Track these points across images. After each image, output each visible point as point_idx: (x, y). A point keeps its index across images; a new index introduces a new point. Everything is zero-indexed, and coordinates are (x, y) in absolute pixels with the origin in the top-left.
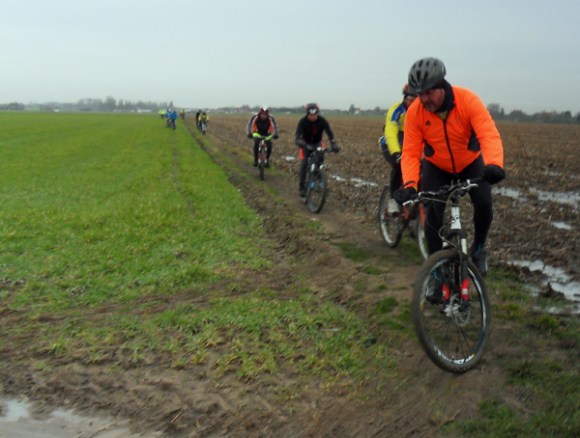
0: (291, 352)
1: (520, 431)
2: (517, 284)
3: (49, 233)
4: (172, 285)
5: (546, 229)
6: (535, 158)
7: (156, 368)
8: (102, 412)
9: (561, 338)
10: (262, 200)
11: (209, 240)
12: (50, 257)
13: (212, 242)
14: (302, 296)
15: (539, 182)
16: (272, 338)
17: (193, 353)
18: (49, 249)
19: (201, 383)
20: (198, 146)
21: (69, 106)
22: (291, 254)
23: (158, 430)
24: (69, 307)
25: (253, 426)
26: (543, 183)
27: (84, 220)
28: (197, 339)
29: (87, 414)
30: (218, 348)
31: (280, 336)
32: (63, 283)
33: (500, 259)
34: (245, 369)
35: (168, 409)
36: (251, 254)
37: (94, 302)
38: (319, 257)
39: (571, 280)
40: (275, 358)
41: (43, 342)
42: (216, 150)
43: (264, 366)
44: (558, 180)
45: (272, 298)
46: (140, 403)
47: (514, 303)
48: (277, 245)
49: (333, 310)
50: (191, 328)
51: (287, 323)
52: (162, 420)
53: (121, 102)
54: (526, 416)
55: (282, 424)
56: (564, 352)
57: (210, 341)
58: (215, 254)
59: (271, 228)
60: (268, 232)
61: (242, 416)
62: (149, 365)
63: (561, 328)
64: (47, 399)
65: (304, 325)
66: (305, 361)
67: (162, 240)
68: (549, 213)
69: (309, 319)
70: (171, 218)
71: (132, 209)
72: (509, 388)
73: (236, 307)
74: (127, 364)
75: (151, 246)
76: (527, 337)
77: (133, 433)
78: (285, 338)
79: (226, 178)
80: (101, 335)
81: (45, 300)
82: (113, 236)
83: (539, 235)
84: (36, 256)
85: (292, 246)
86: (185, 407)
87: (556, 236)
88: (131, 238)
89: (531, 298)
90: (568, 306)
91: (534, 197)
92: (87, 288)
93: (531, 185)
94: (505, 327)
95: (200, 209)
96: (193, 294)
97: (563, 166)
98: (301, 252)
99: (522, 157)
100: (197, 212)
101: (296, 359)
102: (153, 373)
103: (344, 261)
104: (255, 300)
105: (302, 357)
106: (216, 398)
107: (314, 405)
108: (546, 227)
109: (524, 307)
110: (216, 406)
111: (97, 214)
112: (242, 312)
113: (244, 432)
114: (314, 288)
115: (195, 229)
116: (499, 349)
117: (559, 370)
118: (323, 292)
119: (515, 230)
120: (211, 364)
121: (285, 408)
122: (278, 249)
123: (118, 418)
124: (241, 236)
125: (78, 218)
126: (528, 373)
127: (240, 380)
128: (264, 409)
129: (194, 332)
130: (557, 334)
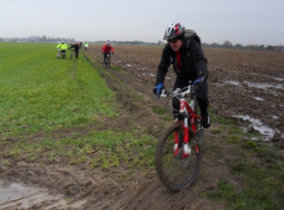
0: (127, 157)
1: (237, 197)
2: (237, 126)
3: (12, 99)
4: (70, 124)
5: (251, 100)
6: (247, 67)
7: (62, 164)
8: (35, 185)
9: (257, 152)
10: (115, 85)
11: (89, 103)
12: (12, 111)
13: (90, 104)
14: (133, 131)
15: (248, 78)
16: (118, 150)
17: (80, 157)
18: (12, 107)
19: (83, 172)
20: (86, 59)
21: (24, 39)
22: (129, 110)
23: (61, 194)
24: (21, 134)
25: (107, 192)
26: (250, 79)
27: (30, 93)
28: (82, 151)
29: (27, 186)
30: (91, 155)
31: (121, 149)
32: (18, 123)
33: (229, 114)
34: (104, 165)
35: (67, 183)
36: (109, 110)
37: (32, 132)
38: (142, 112)
39: (263, 125)
40: (119, 160)
41: (7, 151)
42: (94, 61)
43: (114, 164)
44: (257, 77)
45: (119, 131)
46: (53, 181)
47: (235, 135)
48: (122, 106)
49: (148, 137)
50: (79, 145)
51: (125, 143)
52: (63, 189)
53: (49, 38)
54: (240, 189)
55: (121, 192)
56: (259, 159)
57: (88, 151)
58: (91, 110)
59: (119, 98)
60: (118, 100)
61: (102, 188)
62: (58, 163)
63: (258, 147)
64: (8, 178)
65: (134, 144)
66: (133, 162)
67: (66, 103)
68: (253, 93)
69: (136, 141)
70: (71, 93)
71: (53, 88)
72: (232, 176)
73: (101, 135)
74: (48, 162)
75: (61, 106)
76: (241, 151)
77: (49, 195)
78: (124, 150)
79: (99, 74)
80: (35, 148)
81: (9, 131)
82: (43, 101)
83: (248, 103)
84: (6, 110)
85: (129, 107)
86: (75, 183)
87: (256, 104)
88: (52, 102)
89: (244, 133)
90: (261, 137)
91: (246, 85)
92: (30, 125)
93: (245, 80)
94: (231, 147)
95: (85, 89)
96: (81, 129)
97: (260, 71)
98: (133, 109)
99: (240, 66)
100: (84, 90)
101: (130, 161)
102: (60, 166)
103: (154, 114)
104: (110, 132)
105: (132, 160)
106: (90, 179)
107: (137, 183)
108: (251, 99)
109: (240, 137)
110: (90, 183)
111: (36, 90)
112: (104, 138)
113: (103, 195)
114: (139, 127)
115: (82, 98)
116: (227, 157)
117: (256, 168)
118: (143, 129)
119: (237, 100)
120: (88, 163)
121: (123, 184)
122: (122, 108)
123: (43, 187)
124: (104, 102)
125: (27, 92)
126: (241, 169)
127: (102, 171)
128: (113, 184)
129: (80, 147)
130: (256, 150)
